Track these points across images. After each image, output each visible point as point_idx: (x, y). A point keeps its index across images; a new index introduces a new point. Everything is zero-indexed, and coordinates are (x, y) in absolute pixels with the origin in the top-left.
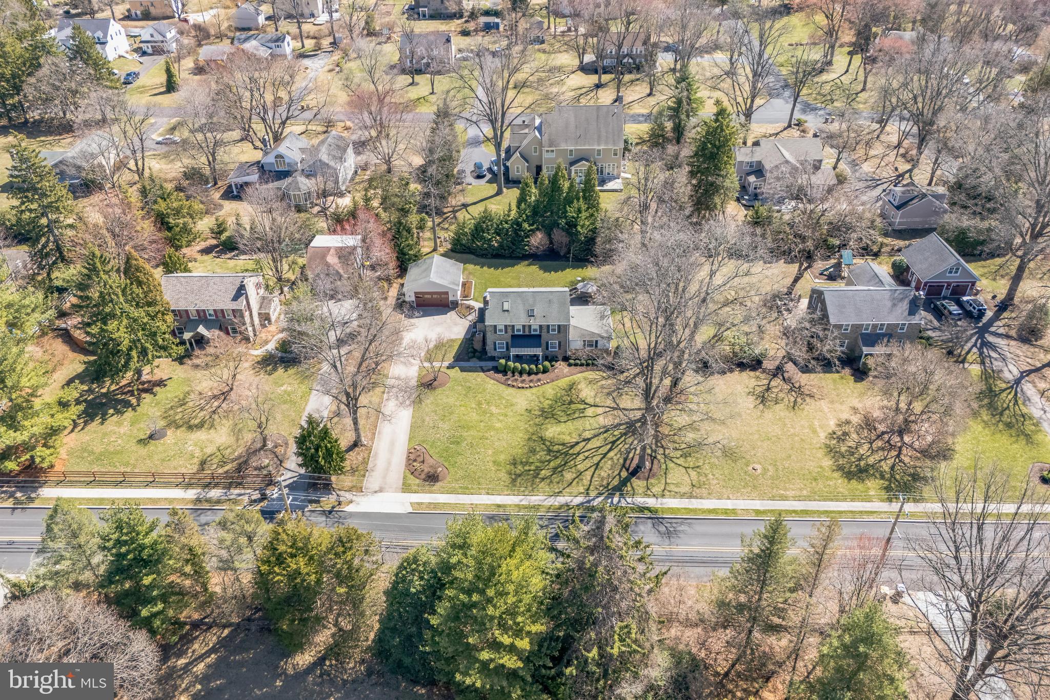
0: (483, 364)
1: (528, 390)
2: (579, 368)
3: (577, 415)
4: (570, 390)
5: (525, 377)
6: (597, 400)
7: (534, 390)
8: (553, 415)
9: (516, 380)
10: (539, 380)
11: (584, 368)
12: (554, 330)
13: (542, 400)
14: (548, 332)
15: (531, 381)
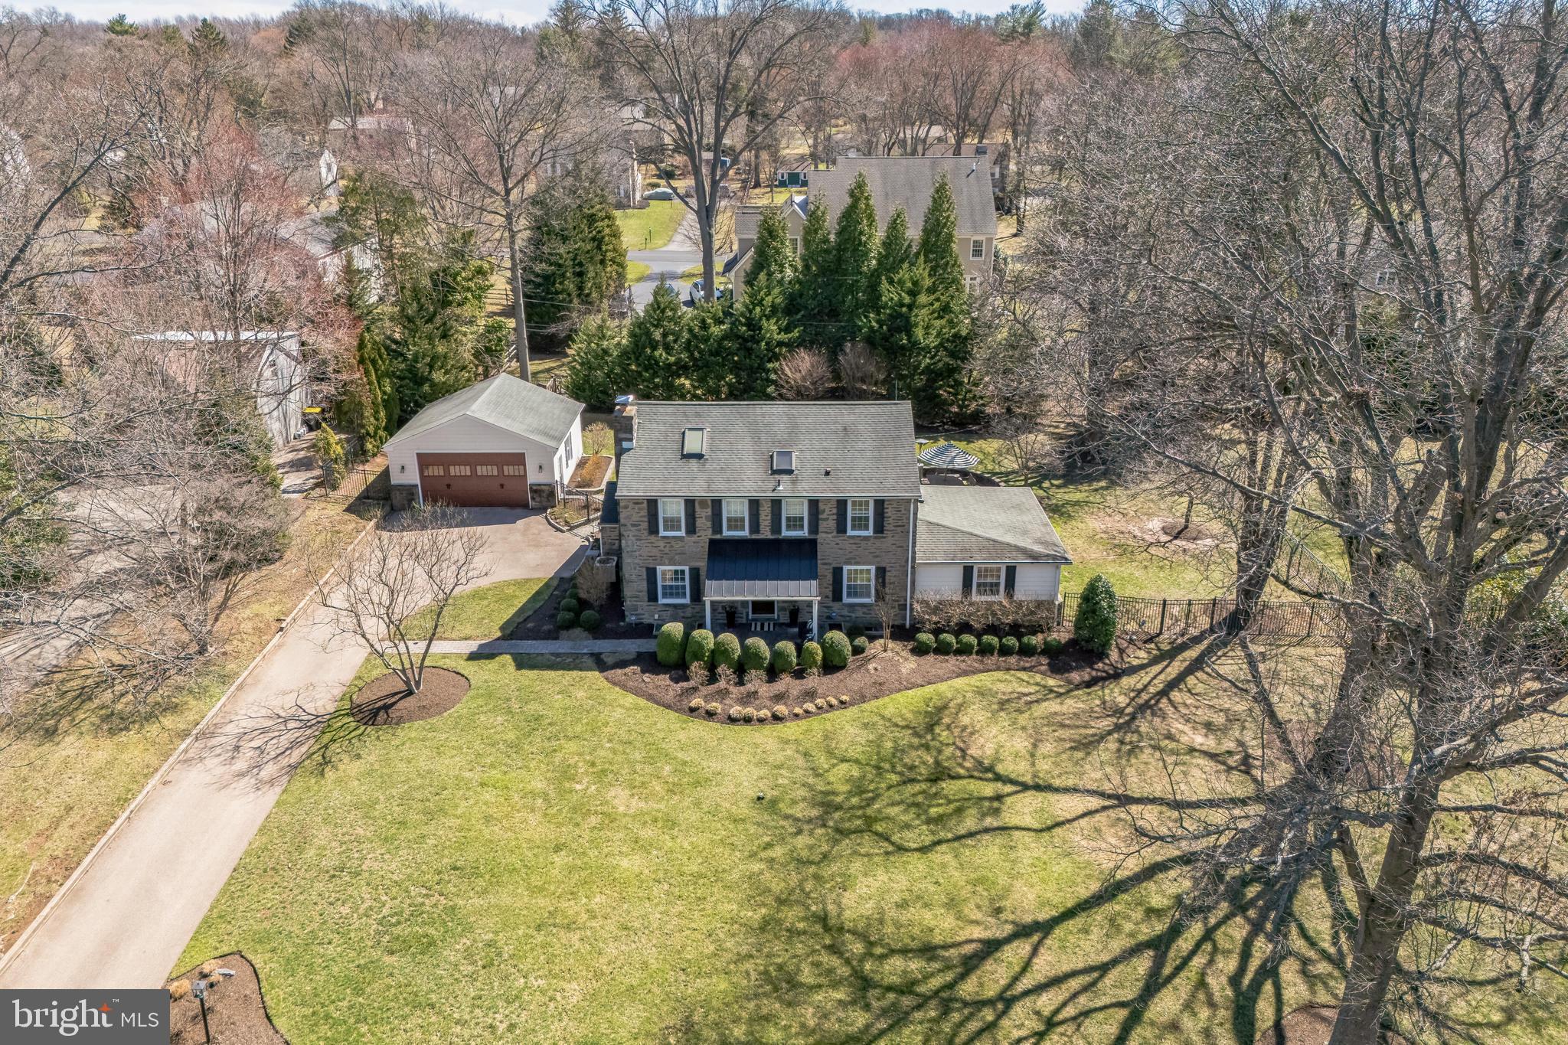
0: (604, 646)
1: (767, 729)
2: (952, 662)
3: (970, 823)
4: (930, 728)
5: (756, 681)
6: (1043, 766)
7: (791, 729)
8: (870, 821)
9: (723, 694)
10: (810, 695)
11: (972, 661)
12: (860, 523)
13: (823, 762)
14: (841, 529)
15: (779, 698)
